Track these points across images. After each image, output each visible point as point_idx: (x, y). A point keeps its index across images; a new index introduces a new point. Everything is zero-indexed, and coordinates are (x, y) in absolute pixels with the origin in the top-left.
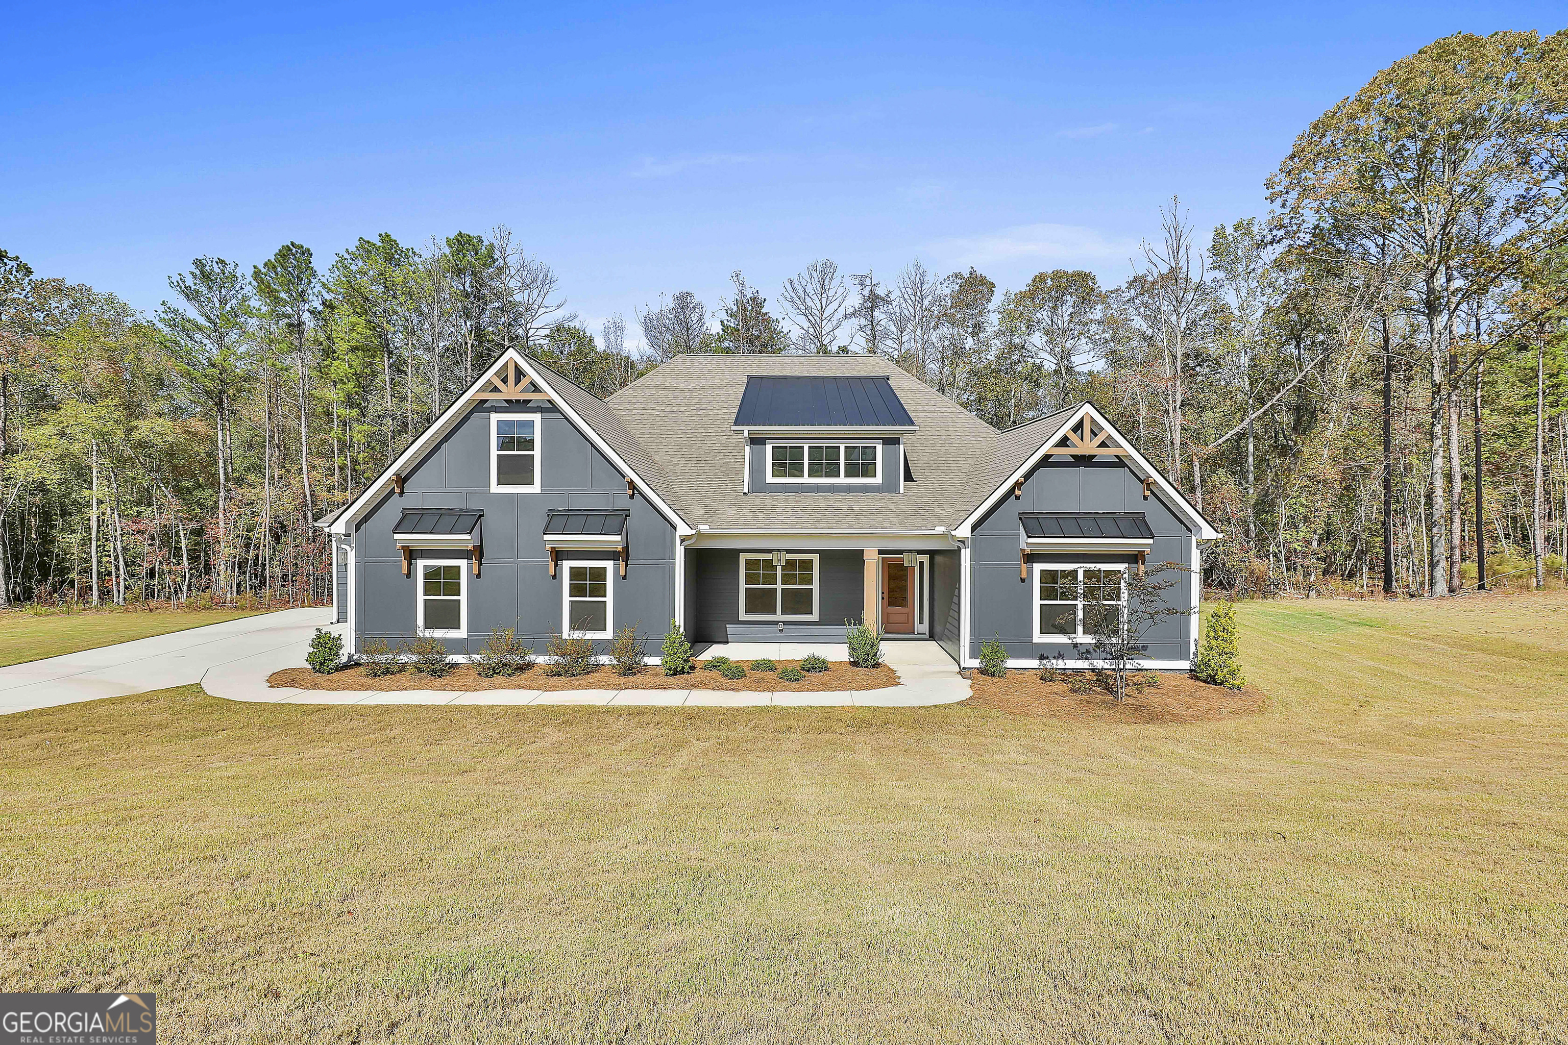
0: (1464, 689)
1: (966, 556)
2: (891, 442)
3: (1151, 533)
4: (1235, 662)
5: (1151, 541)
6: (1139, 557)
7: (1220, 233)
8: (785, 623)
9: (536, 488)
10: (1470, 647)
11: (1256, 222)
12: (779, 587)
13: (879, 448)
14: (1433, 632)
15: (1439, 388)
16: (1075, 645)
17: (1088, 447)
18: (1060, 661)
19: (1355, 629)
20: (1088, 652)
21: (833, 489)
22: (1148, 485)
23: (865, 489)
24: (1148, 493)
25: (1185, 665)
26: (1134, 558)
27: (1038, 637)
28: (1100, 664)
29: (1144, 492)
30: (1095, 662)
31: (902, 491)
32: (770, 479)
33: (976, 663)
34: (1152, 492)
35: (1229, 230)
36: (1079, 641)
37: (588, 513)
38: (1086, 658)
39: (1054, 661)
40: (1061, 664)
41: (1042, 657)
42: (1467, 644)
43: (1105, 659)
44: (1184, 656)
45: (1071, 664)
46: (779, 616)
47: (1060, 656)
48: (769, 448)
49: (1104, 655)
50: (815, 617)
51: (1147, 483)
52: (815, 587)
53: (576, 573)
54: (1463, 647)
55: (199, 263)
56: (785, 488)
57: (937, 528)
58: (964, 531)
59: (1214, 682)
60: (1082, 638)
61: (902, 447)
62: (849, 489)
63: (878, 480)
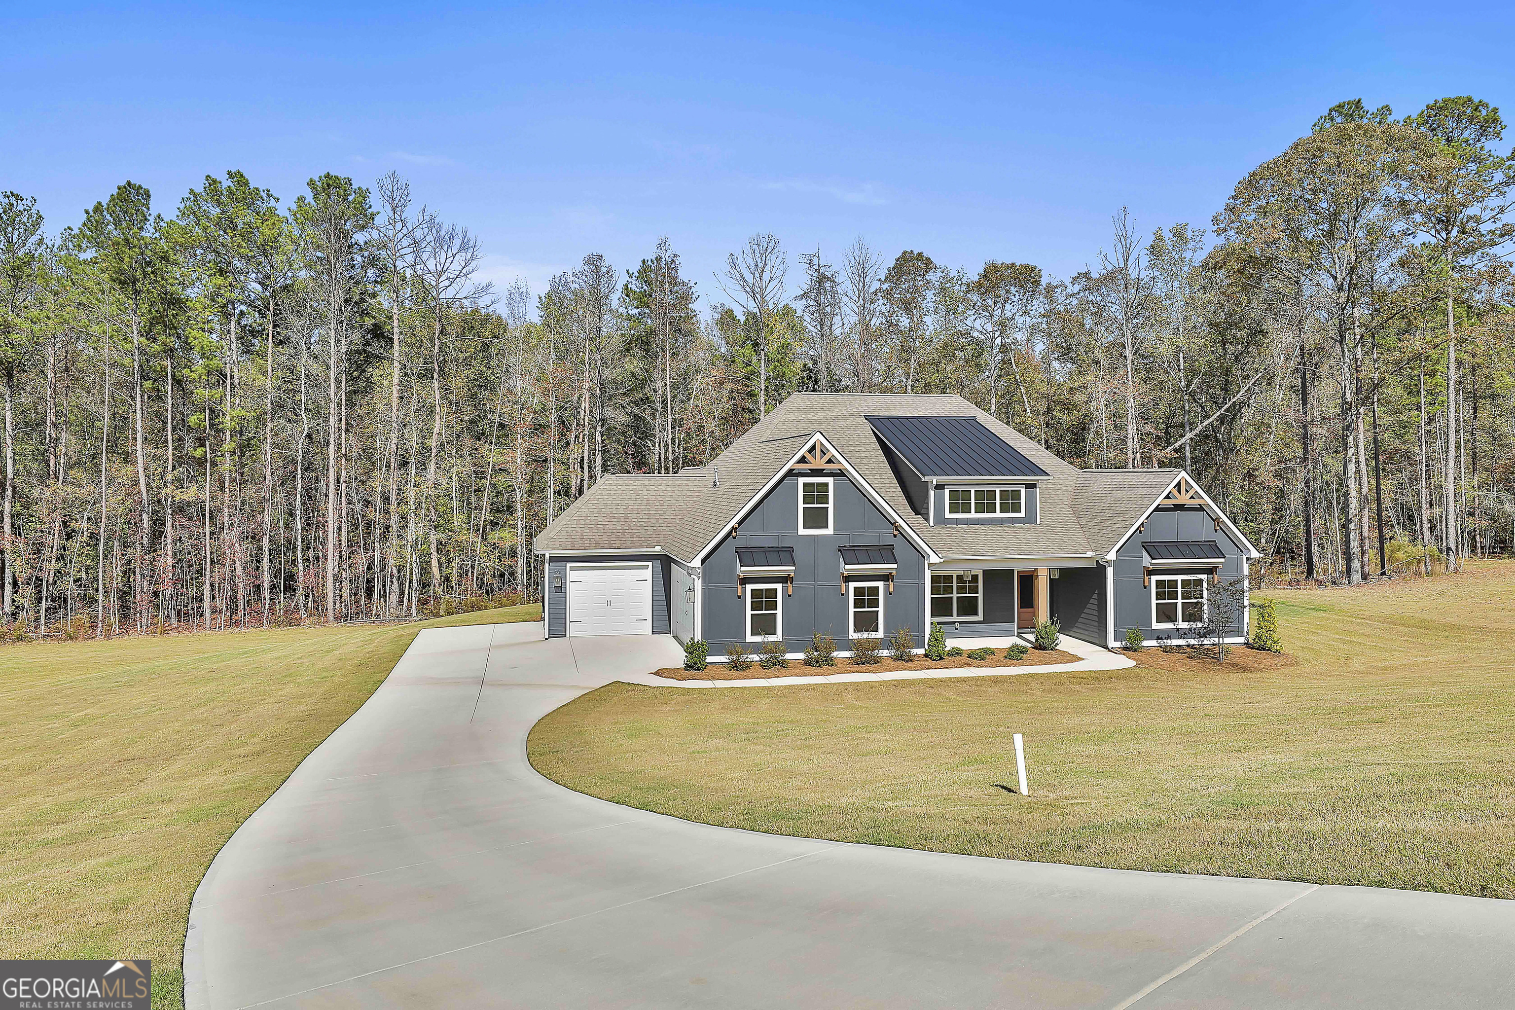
0: (1397, 648)
1: (1110, 572)
2: (1031, 486)
3: (1223, 555)
4: (1275, 636)
5: (1223, 560)
6: (1214, 569)
7: (1159, 237)
8: (960, 623)
9: (830, 531)
10: (1394, 623)
11: (1189, 228)
12: (955, 596)
13: (1023, 491)
14: (1367, 613)
15: (1351, 406)
16: (1178, 630)
17: (1183, 499)
18: (1169, 640)
19: (1315, 614)
20: (1185, 634)
21: (991, 521)
22: (1218, 523)
23: (1013, 521)
24: (1218, 528)
25: (1242, 640)
26: (1210, 571)
27: (1155, 626)
28: (1192, 642)
29: (1215, 527)
30: (1189, 640)
31: (1038, 522)
32: (948, 515)
33: (1118, 644)
34: (1221, 528)
35: (1167, 235)
36: (1179, 627)
37: (867, 548)
38: (1184, 638)
39: (1165, 641)
40: (1171, 642)
41: (1158, 638)
42: (1392, 622)
43: (1195, 638)
44: (1240, 633)
45: (1176, 642)
46: (955, 618)
47: (1169, 637)
48: (947, 492)
49: (1194, 635)
50: (980, 617)
51: (1217, 520)
52: (980, 595)
53: (858, 591)
54: (1390, 623)
56: (957, 522)
57: (1088, 553)
58: (1112, 556)
59: (1264, 649)
60: (1183, 625)
61: (1038, 490)
62: (1001, 521)
63: (1022, 514)
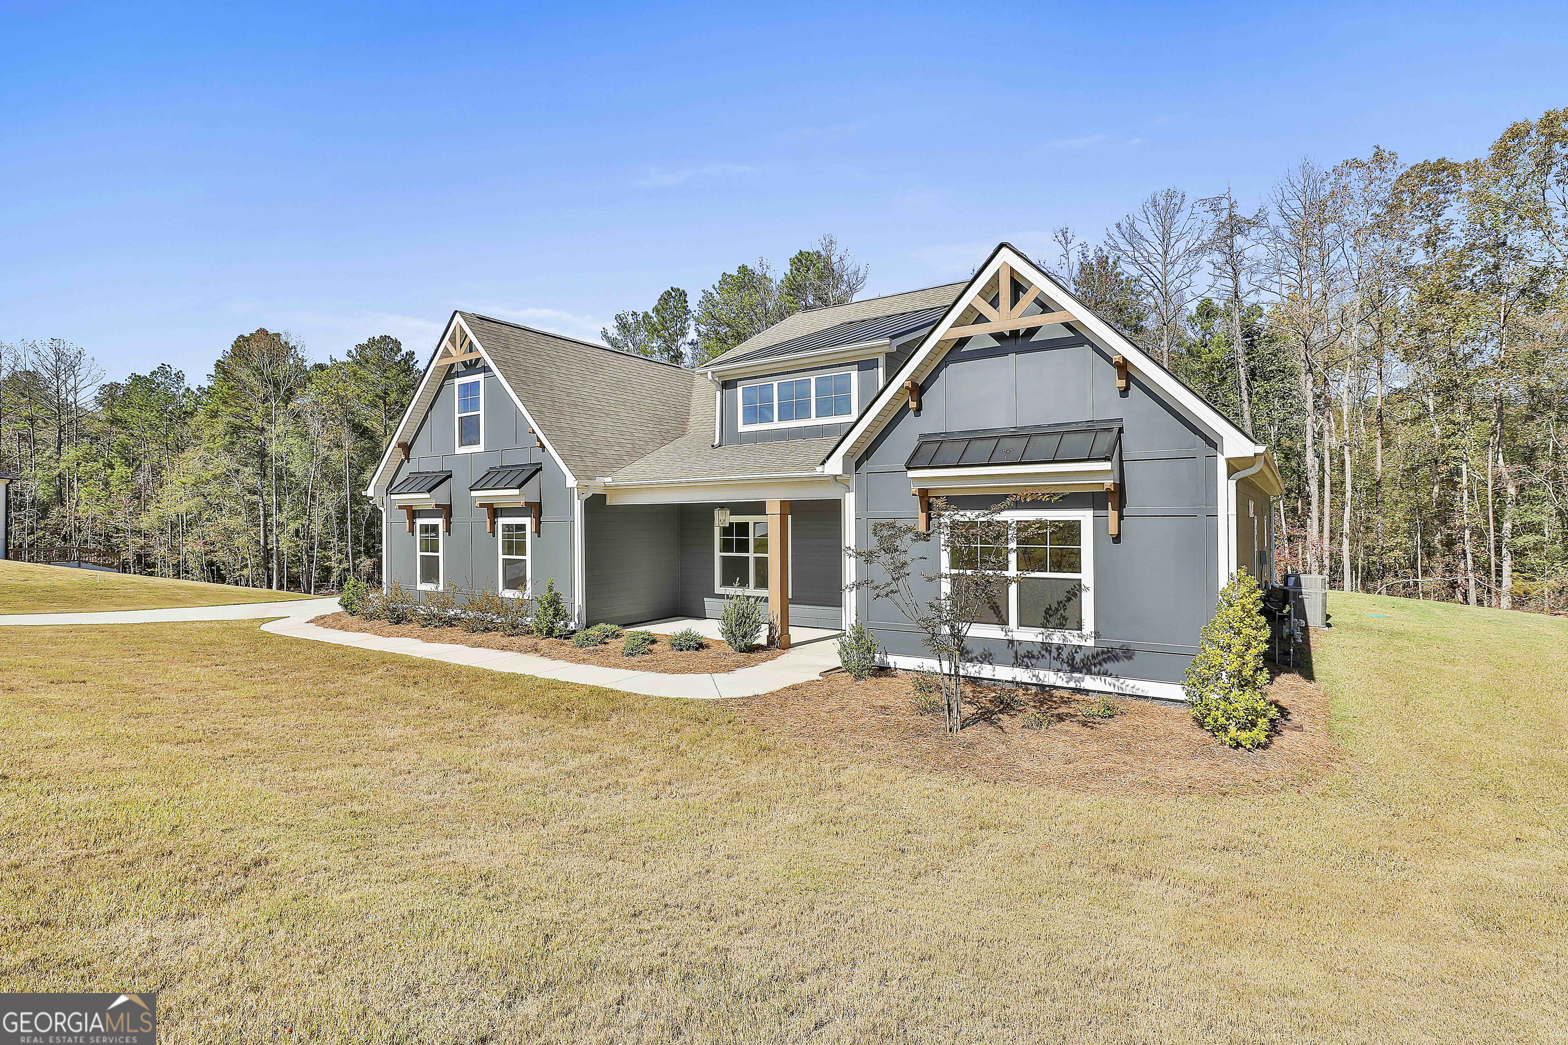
16: (1010, 643)
20: (1030, 655)
28: (1050, 678)
30: (1042, 674)
36: (1013, 634)
38: (1027, 667)
40: (986, 671)
43: (1059, 670)
45: (1005, 673)
49: (1057, 664)
55: (618, 317)
